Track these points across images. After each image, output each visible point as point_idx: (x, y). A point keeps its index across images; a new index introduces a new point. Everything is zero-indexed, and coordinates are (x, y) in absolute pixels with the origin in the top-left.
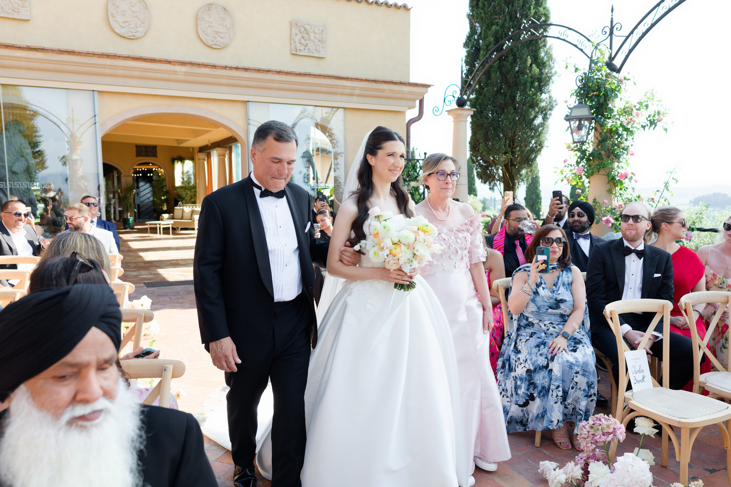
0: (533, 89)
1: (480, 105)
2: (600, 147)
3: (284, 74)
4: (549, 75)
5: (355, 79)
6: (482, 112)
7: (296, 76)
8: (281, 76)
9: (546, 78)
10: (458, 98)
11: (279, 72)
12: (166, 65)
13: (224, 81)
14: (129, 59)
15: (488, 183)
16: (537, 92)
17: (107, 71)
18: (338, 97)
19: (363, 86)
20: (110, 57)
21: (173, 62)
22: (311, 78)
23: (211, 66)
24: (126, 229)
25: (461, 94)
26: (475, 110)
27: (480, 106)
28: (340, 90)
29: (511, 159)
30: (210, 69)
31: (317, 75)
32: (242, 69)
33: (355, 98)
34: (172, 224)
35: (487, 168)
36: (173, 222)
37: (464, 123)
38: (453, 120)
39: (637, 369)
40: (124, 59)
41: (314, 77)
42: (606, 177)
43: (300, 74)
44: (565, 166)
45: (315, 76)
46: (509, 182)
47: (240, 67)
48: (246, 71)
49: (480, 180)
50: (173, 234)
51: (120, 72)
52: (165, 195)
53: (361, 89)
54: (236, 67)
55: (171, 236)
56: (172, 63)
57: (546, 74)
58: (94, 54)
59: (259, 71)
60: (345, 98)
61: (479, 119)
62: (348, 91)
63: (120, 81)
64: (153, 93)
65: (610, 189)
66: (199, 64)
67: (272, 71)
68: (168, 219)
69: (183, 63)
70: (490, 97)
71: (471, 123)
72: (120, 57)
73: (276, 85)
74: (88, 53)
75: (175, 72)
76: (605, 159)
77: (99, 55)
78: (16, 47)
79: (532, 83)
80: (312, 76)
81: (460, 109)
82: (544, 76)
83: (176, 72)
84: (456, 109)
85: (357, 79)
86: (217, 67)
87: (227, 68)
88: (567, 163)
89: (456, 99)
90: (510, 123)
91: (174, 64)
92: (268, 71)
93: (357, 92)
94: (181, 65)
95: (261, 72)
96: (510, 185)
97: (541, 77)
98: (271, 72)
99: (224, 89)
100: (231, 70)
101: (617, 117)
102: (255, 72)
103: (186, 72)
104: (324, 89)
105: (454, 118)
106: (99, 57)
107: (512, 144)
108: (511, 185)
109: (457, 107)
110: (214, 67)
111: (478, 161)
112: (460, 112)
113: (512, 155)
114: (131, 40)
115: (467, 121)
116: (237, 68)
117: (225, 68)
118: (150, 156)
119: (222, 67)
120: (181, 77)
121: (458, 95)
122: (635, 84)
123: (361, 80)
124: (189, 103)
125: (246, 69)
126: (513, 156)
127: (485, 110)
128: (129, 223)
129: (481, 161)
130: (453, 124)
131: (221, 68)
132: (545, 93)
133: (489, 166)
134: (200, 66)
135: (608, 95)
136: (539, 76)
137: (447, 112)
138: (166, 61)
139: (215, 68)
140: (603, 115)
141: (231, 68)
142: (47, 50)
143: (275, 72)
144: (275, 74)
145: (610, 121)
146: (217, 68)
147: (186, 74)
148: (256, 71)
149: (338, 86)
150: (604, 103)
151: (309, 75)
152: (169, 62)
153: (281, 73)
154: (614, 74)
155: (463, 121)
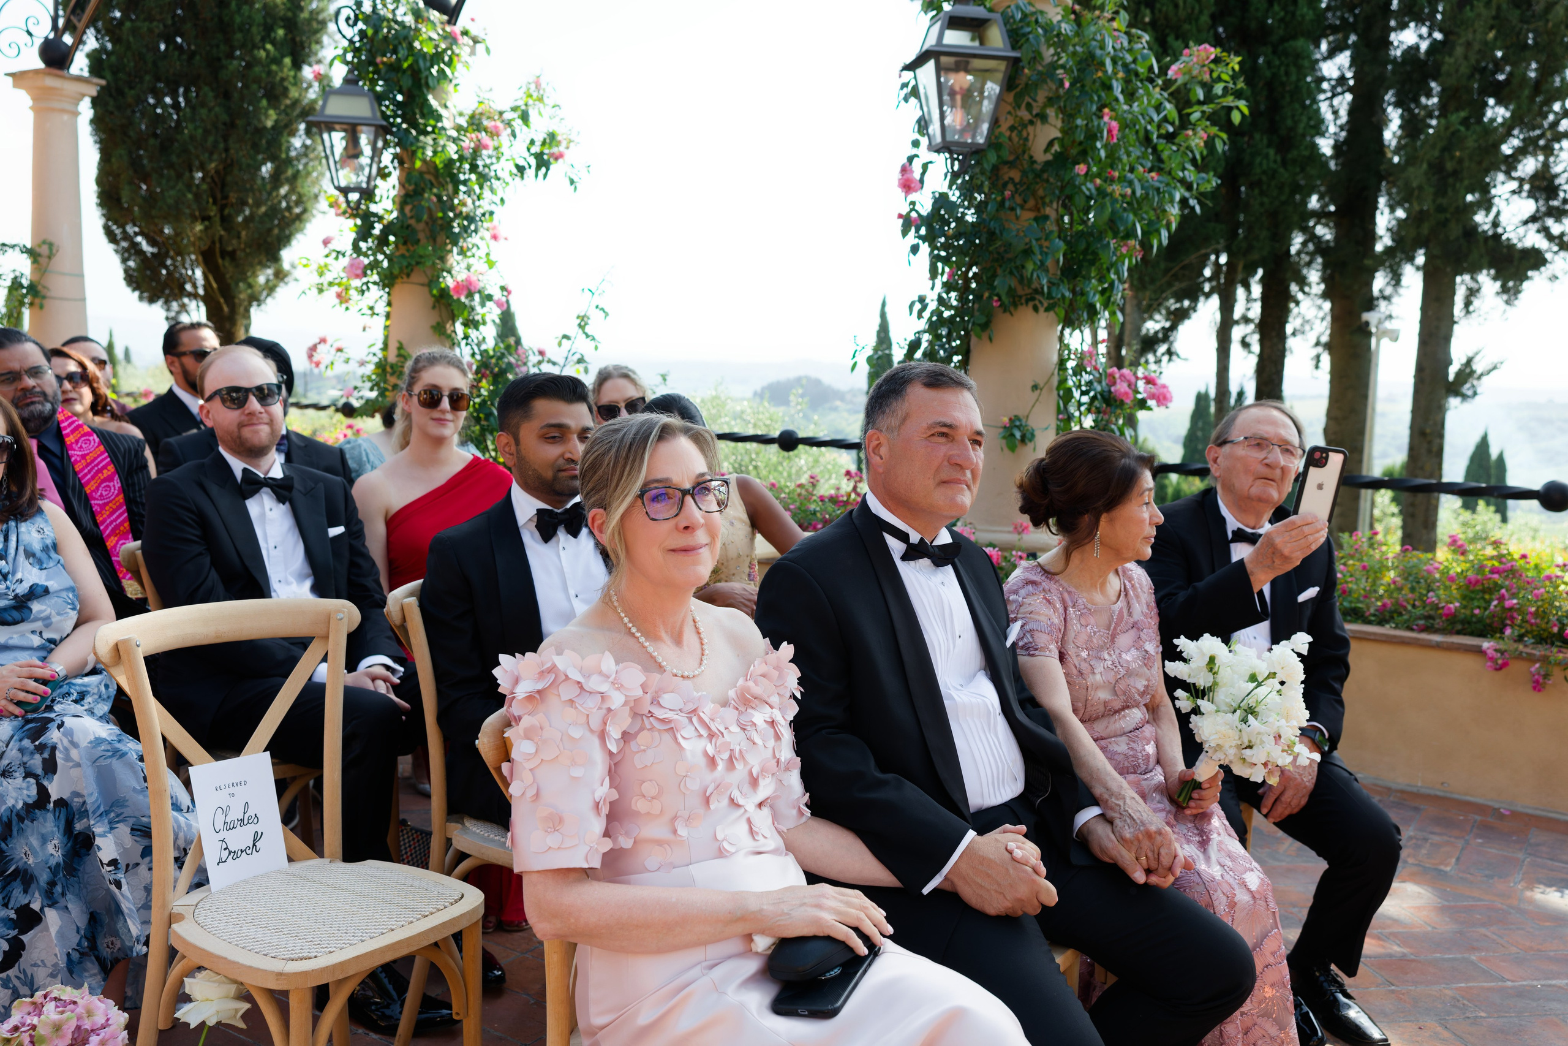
0: (269, 46)
1: (115, 71)
2: (407, 209)
4: (321, 17)
6: (121, 93)
9: (309, 21)
10: (46, 38)
15: (160, 303)
16: (283, 56)
25: (55, 27)
26: (103, 82)
27: (114, 74)
29: (221, 237)
35: (159, 259)
37: (66, 117)
38: (30, 103)
39: (236, 814)
42: (426, 289)
44: (327, 256)
46: (219, 303)
49: (137, 293)
57: (311, 12)
61: (112, 113)
65: (438, 324)
70: (144, 50)
71: (92, 122)
76: (423, 241)
79: (269, 29)
81: (49, 74)
82: (305, 15)
84: (36, 72)
88: (331, 246)
89: (39, 41)
90: (206, 132)
96: (221, 309)
97: (295, 16)
101: (454, 134)
105: (34, 99)
107: (219, 196)
108: (226, 309)
109: (41, 65)
111: (126, 237)
112: (51, 82)
113: (221, 225)
115: (76, 114)
121: (44, 30)
122: (488, 50)
126: (225, 229)
127: (131, 88)
129: (139, 239)
130: (31, 115)
132: (310, 65)
133: (167, 255)
135: (419, 71)
136: (290, 14)
137: (10, 79)
140: (413, 124)
145: (429, 140)
150: (416, 92)
154: (435, 15)
155: (63, 111)
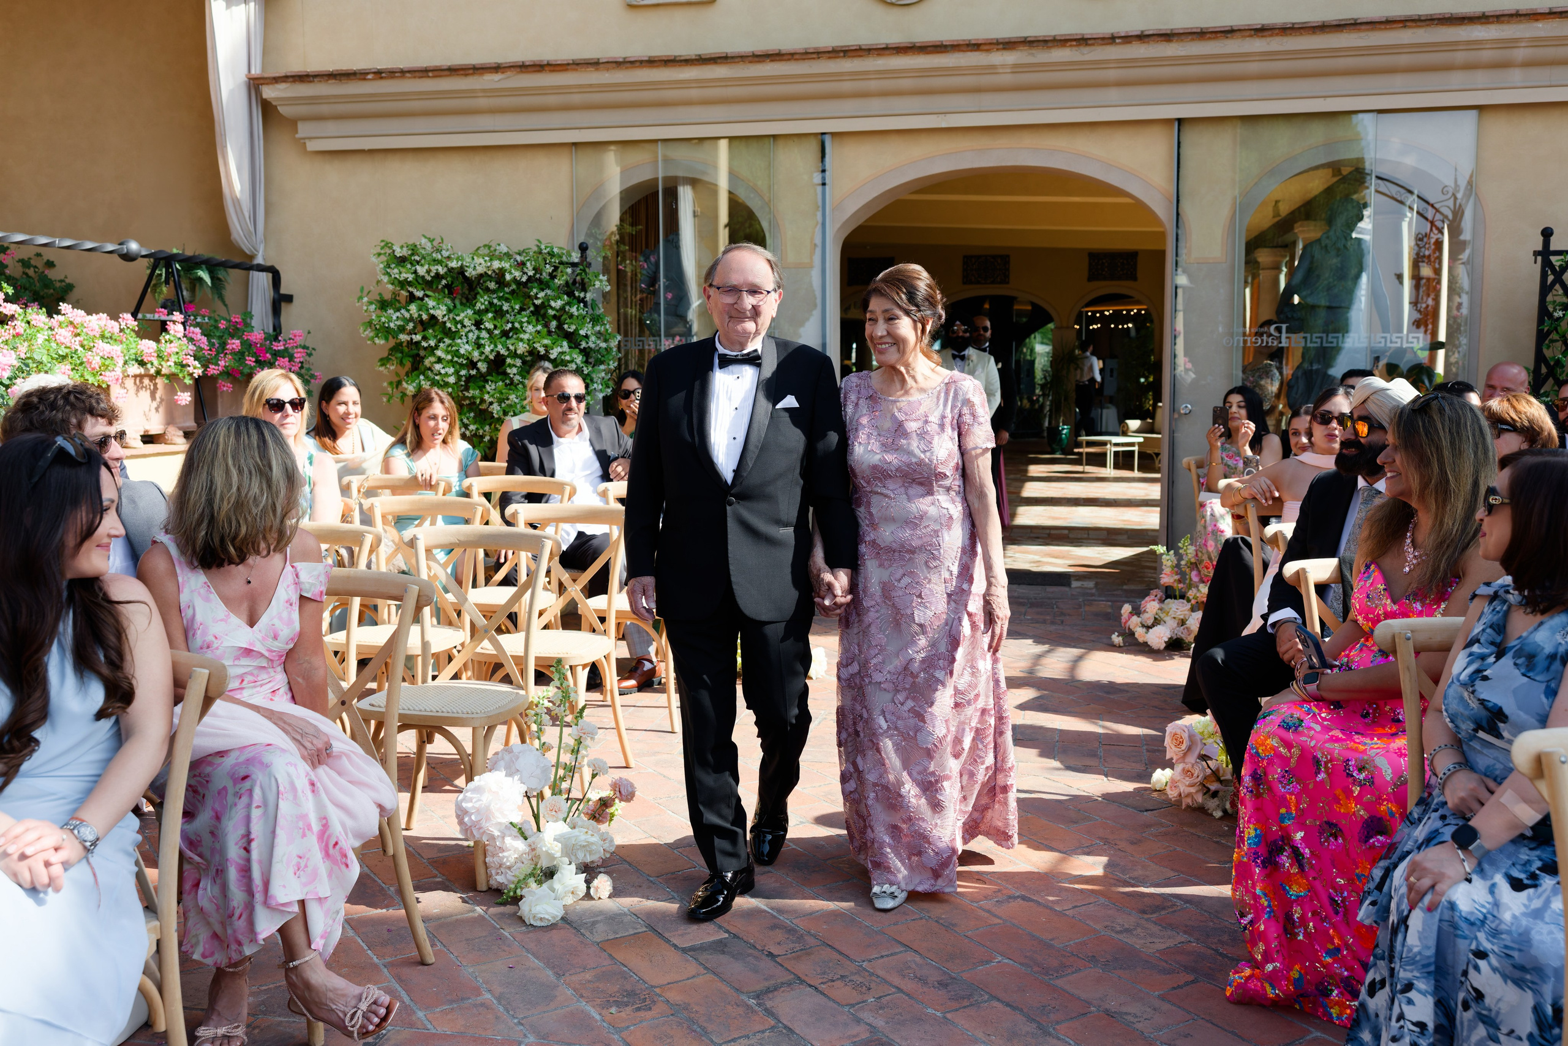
3: (1277, 35)
5: (1511, 15)
7: (1314, 33)
8: (1268, 39)
11: (1262, 31)
12: (969, 54)
13: (1112, 74)
14: (887, 52)
17: (847, 86)
18: (1456, 79)
19: (1542, 34)
20: (850, 54)
21: (985, 44)
22: (1362, 34)
23: (1075, 40)
24: (1053, 453)
28: (1460, 57)
30: (1074, 49)
31: (1381, 23)
32: (1155, 38)
33: (1516, 75)
34: (1139, 444)
36: (1141, 440)
40: (878, 55)
41: (1372, 29)
43: (1323, 28)
45: (1373, 25)
47: (1151, 32)
48: (1169, 41)
50: (1141, 469)
51: (873, 85)
52: (1150, 374)
53: (1536, 42)
54: (1139, 33)
55: (1136, 474)
56: (982, 47)
58: (818, 53)
59: (1201, 34)
60: (1480, 77)
62: (1486, 55)
63: (876, 105)
64: (944, 125)
66: (1046, 41)
67: (1239, 30)
68: (1139, 431)
69: (1008, 45)
72: (869, 50)
73: (1254, 67)
74: (807, 53)
75: (991, 69)
77: (829, 52)
78: (681, 61)
80: (1363, 27)
83: (993, 67)
85: (1517, 16)
86: (1090, 42)
87: (1118, 41)
91: (987, 50)
92: (1229, 32)
93: (1520, 54)
94: (1004, 49)
95: (1210, 38)
98: (1238, 34)
99: (1113, 94)
100: (1130, 42)
102: (1193, 40)
103: (1015, 66)
104: (1404, 60)
106: (830, 58)
110: (1083, 41)
114: (906, 9)
116: (1142, 37)
117: (1112, 40)
118: (1120, 279)
119: (1103, 39)
120: (1007, 79)
123: (1534, 16)
124: (1028, 140)
125: (1167, 37)
128: (1061, 439)
131: (1100, 41)
134: (1050, 44)
138: (968, 45)
139: (1087, 45)
141: (1127, 39)
142: (732, 57)
143: (1248, 33)
144: (1251, 36)
146: (1093, 45)
147: (1017, 68)
148: (1194, 36)
149: (1452, 46)
151: (1354, 25)
152: (974, 46)
153: (1266, 33)
